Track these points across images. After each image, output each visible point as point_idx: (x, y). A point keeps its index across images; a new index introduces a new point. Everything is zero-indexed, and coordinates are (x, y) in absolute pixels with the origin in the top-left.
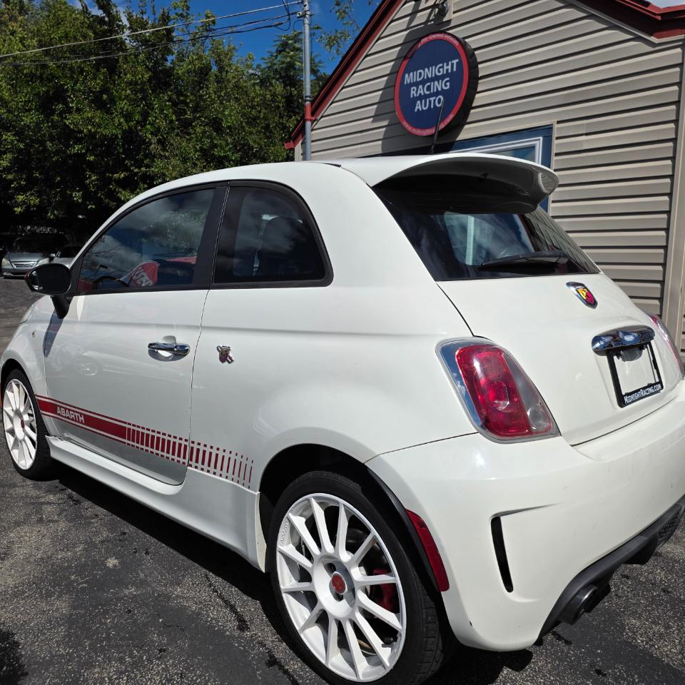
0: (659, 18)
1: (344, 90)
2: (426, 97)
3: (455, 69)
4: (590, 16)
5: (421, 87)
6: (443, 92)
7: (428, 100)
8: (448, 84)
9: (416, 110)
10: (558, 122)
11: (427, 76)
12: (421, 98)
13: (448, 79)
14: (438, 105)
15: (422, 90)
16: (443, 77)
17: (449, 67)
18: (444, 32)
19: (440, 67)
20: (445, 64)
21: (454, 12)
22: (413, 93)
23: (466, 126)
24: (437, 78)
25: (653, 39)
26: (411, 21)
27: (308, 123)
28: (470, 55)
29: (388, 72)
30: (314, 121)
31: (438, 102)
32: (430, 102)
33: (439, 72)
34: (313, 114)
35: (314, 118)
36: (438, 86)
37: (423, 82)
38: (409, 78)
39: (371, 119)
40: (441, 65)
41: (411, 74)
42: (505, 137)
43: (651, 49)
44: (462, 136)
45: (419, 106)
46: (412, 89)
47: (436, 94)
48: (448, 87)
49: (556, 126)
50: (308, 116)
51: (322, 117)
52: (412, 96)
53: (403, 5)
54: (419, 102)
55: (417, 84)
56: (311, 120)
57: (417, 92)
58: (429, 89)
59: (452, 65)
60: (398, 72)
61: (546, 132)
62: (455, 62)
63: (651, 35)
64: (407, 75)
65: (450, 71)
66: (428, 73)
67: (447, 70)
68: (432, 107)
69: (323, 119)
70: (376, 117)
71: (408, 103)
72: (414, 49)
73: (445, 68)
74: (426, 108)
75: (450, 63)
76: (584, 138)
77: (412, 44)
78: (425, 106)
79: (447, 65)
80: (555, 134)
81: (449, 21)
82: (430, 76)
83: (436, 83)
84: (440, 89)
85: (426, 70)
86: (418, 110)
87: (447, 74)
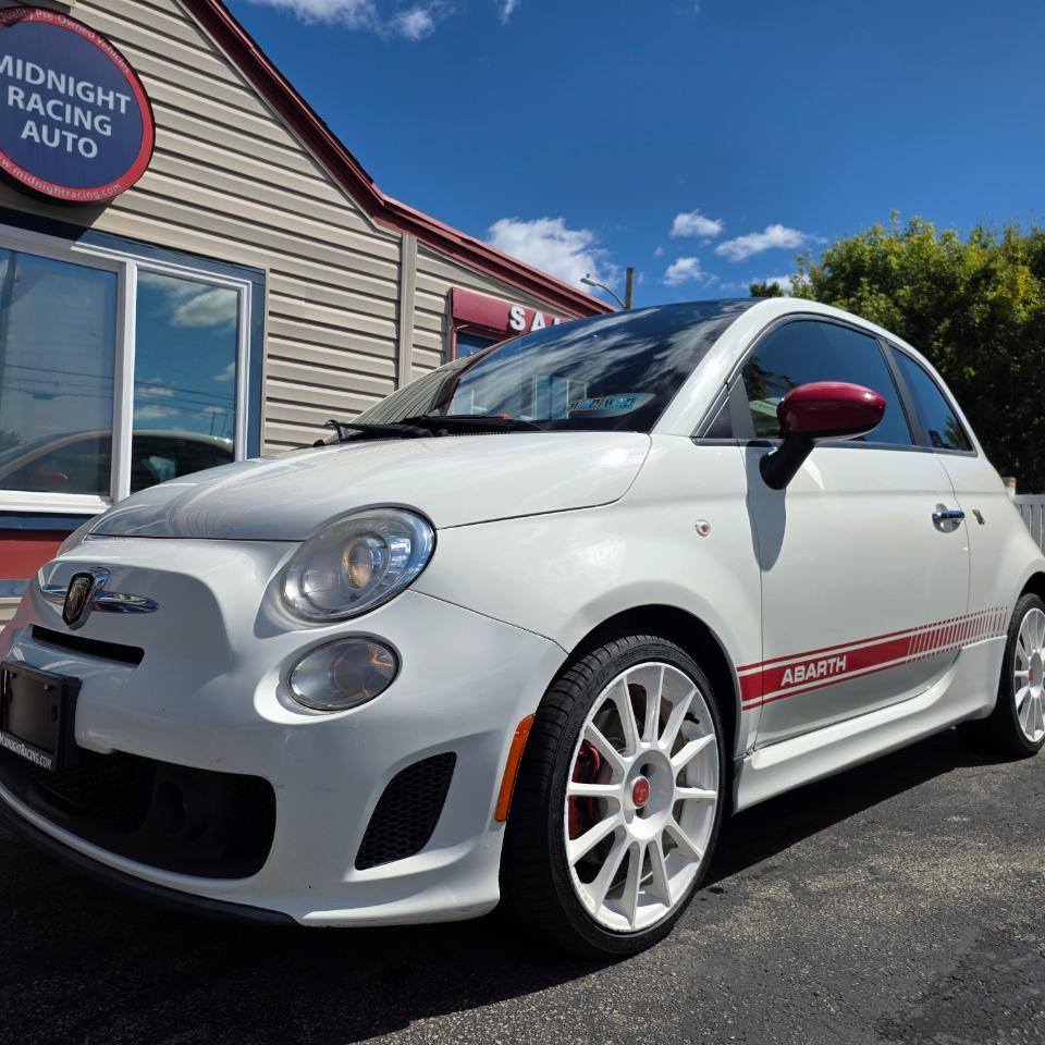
0: (383, 204)
2: (52, 125)
3: (123, 110)
4: (306, 154)
5: (35, 96)
6: (93, 134)
7: (57, 132)
8: (109, 128)
9: (24, 135)
10: (272, 271)
11: (55, 86)
12: (36, 118)
13: (106, 118)
14: (84, 153)
15: (40, 105)
16: (95, 109)
17: (110, 99)
19: (87, 89)
20: (100, 90)
22: (15, 97)
25: (372, 221)
31: (84, 147)
32: (63, 139)
33: (86, 95)
36: (82, 118)
37: (47, 94)
40: (89, 85)
41: (10, 60)
42: (189, 258)
43: (371, 232)
44: (98, 224)
45: (29, 130)
46: (11, 89)
47: (81, 131)
48: (108, 133)
49: (270, 275)
52: (11, 103)
54: (30, 123)
55: (29, 90)
57: (26, 101)
58: (58, 110)
59: (117, 101)
61: (257, 276)
62: (124, 99)
63: (372, 216)
65: (111, 106)
66: (57, 82)
68: (69, 149)
72: (15, 15)
73: (100, 96)
74: (53, 145)
75: (111, 93)
76: (302, 303)
78: (51, 138)
79: (106, 93)
80: (269, 285)
82: (62, 89)
83: (78, 111)
84: (88, 126)
85: (51, 74)
86: (30, 138)
87: (104, 109)
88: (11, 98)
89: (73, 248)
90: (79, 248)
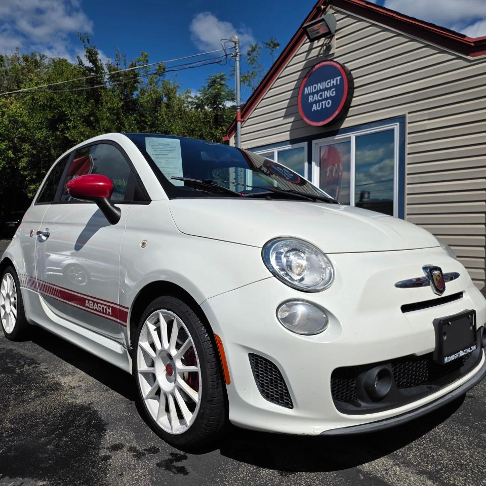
0: (473, 44)
1: (263, 101)
2: (319, 101)
3: (338, 83)
4: (427, 46)
5: (316, 95)
6: (330, 98)
7: (320, 103)
8: (334, 92)
9: (313, 110)
10: (409, 113)
11: (320, 88)
12: (316, 102)
13: (334, 89)
14: (327, 106)
15: (316, 97)
16: (330, 88)
17: (335, 82)
18: (331, 60)
19: (329, 82)
20: (332, 80)
21: (336, 48)
22: (311, 99)
23: (347, 119)
24: (326, 89)
25: (469, 58)
26: (307, 55)
27: (239, 123)
28: (348, 74)
29: (293, 88)
30: (243, 121)
31: (328, 104)
32: (322, 104)
33: (328, 85)
34: (242, 117)
35: (242, 120)
36: (327, 94)
37: (317, 92)
38: (307, 90)
39: (282, 118)
40: (329, 81)
41: (309, 88)
42: (373, 124)
43: (469, 64)
44: (344, 125)
45: (315, 108)
46: (310, 97)
47: (327, 99)
48: (334, 94)
49: (408, 116)
50: (239, 118)
51: (248, 119)
52: (310, 102)
53: (303, 45)
54: (314, 105)
55: (313, 94)
56: (241, 121)
57: (313, 99)
58: (321, 96)
59: (337, 80)
60: (300, 87)
61: (401, 119)
62: (338, 78)
63: (468, 55)
64: (306, 89)
65: (335, 84)
66: (320, 86)
67: (333, 84)
68: (324, 107)
69: (249, 120)
70: (285, 116)
71: (307, 106)
72: (310, 72)
73: (332, 82)
74: (320, 108)
75: (335, 79)
76: (427, 122)
77: (308, 69)
78: (319, 107)
79: (333, 80)
80: (407, 121)
81: (333, 54)
82: (322, 88)
83: (326, 92)
84: (328, 96)
85: (319, 84)
86: (314, 110)
87: (333, 86)
88: (310, 99)
89: (336, 138)
90: (338, 137)
